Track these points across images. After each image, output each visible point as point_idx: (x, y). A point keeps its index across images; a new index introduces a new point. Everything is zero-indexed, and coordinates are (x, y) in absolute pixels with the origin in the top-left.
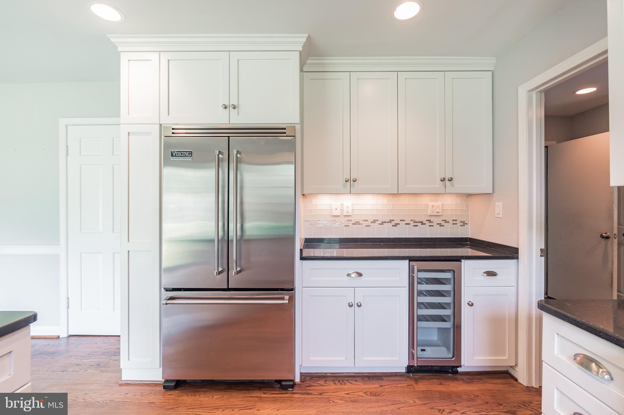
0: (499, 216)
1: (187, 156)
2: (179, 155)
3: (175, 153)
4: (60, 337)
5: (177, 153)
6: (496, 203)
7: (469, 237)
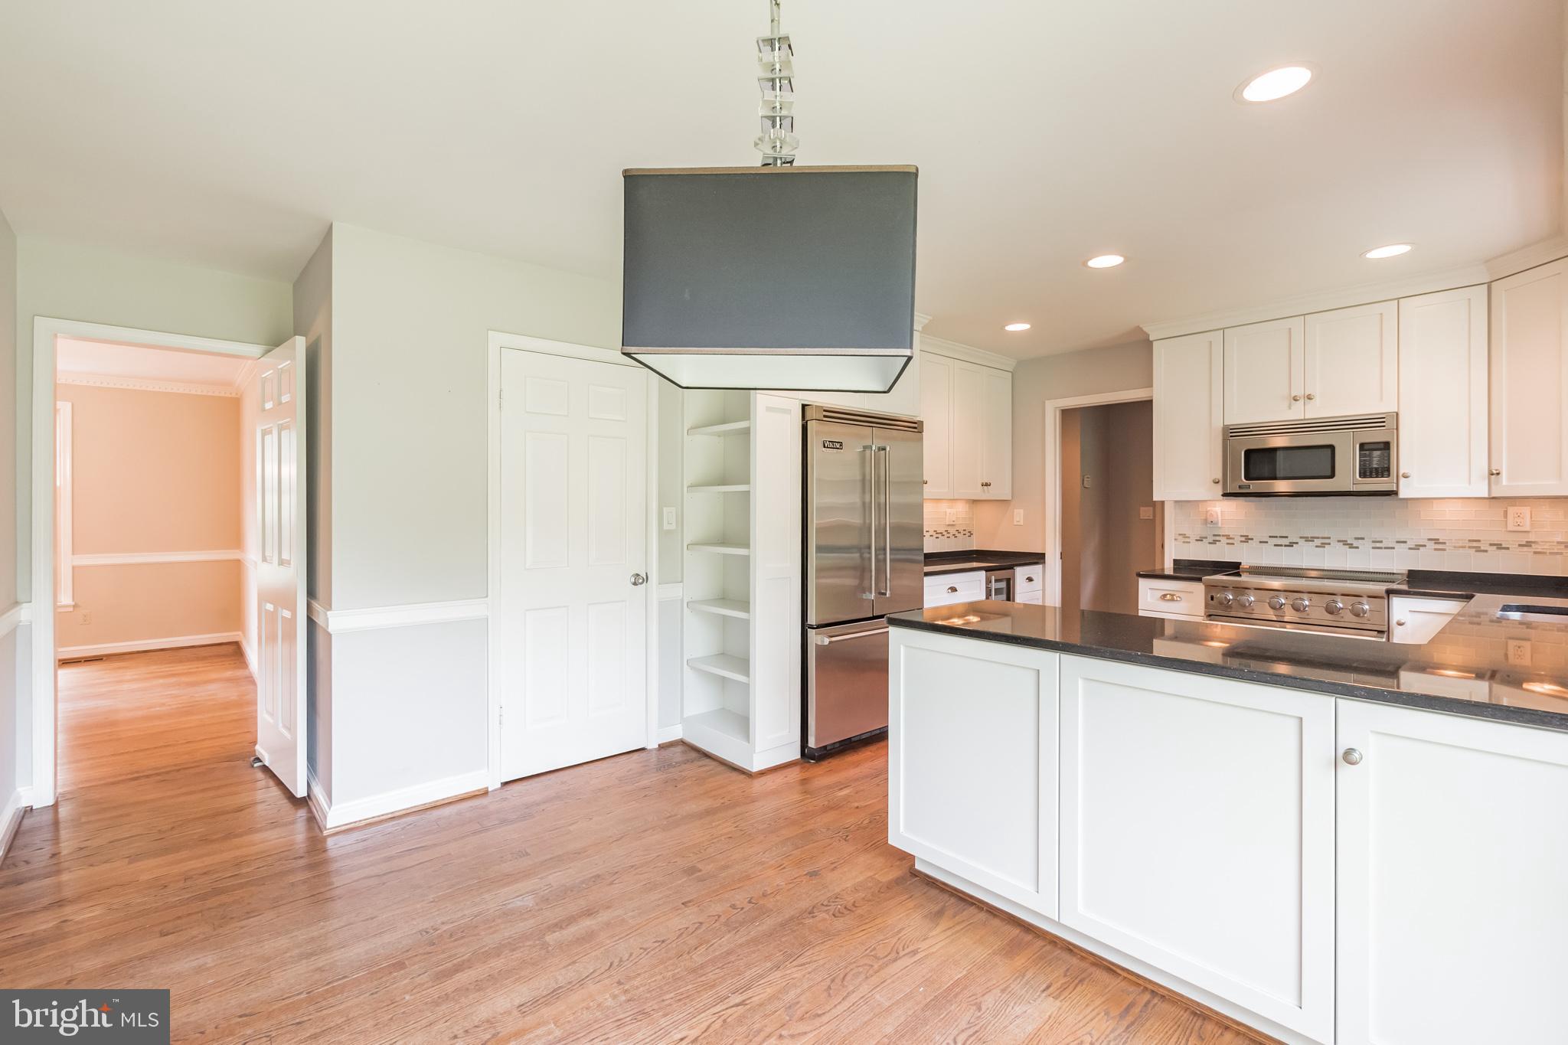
0: (1018, 523)
2: (831, 446)
3: (827, 443)
4: (490, 790)
5: (829, 443)
6: (1015, 510)
7: (975, 549)
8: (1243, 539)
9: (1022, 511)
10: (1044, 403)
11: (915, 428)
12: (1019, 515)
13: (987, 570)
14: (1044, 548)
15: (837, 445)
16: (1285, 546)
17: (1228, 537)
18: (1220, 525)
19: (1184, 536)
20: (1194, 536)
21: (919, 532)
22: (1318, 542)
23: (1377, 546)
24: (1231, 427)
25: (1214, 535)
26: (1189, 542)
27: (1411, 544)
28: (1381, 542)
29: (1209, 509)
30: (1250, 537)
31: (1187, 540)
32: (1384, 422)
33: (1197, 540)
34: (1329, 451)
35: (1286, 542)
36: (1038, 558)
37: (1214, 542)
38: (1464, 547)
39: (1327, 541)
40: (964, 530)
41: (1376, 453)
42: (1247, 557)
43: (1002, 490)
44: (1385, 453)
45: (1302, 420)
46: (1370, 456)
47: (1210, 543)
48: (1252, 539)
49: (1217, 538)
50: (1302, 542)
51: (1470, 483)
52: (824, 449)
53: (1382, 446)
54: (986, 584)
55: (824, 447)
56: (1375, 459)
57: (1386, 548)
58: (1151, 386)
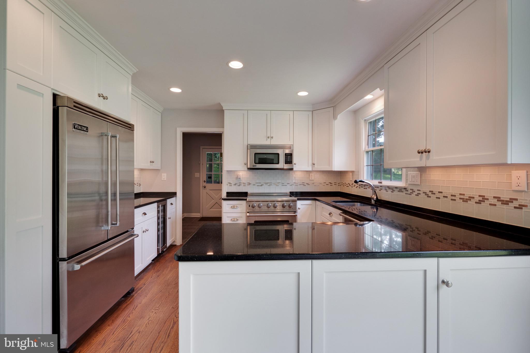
0: (165, 180)
1: (85, 131)
2: (79, 129)
3: (77, 126)
5: (78, 126)
6: (162, 174)
7: (142, 192)
8: (248, 184)
9: (165, 174)
10: (177, 128)
11: (130, 127)
12: (164, 176)
13: (157, 202)
14: (176, 191)
15: (83, 129)
16: (260, 186)
17: (244, 183)
18: (241, 179)
19: (230, 183)
20: (233, 184)
21: (133, 184)
22: (269, 184)
23: (283, 185)
24: (251, 145)
25: (240, 183)
26: (232, 186)
27: (290, 184)
28: (284, 184)
29: (238, 174)
30: (250, 183)
31: (231, 185)
32: (291, 147)
33: (234, 185)
34: (277, 155)
35: (260, 184)
36: (173, 195)
37: (239, 185)
38: (301, 185)
39: (271, 184)
40: (137, 183)
41: (289, 157)
42: (249, 190)
43: (157, 165)
44: (291, 156)
45: (270, 145)
46: (287, 157)
47: (238, 186)
48: (251, 184)
49: (241, 184)
50: (264, 184)
51: (308, 167)
52: (74, 129)
53: (290, 155)
54: (158, 209)
55: (75, 128)
56: (288, 158)
57: (285, 186)
58: (223, 127)
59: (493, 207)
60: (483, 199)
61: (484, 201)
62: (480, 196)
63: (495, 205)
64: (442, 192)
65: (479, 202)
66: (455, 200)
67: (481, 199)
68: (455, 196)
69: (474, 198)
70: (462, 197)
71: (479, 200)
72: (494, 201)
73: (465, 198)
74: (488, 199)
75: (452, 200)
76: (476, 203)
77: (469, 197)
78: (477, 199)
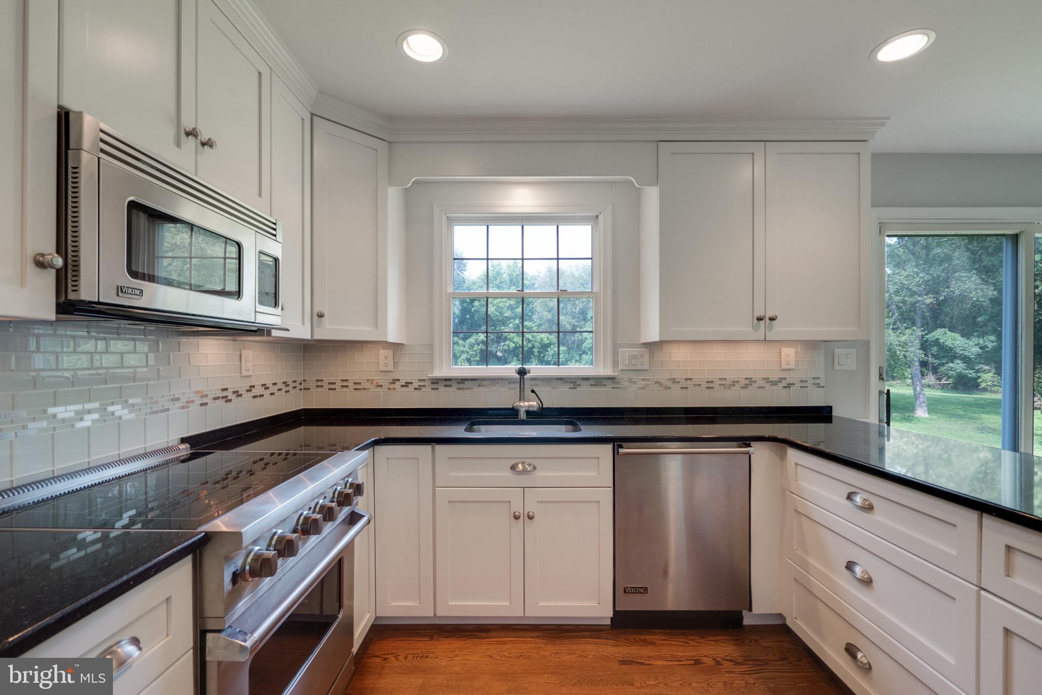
32: (275, 229)
41: (268, 271)
44: (275, 271)
46: (264, 273)
51: (303, 324)
53: (272, 263)
56: (267, 280)
59: (761, 390)
60: (750, 382)
61: (751, 385)
62: (746, 379)
63: (764, 387)
64: (691, 379)
65: (746, 387)
66: (712, 388)
67: (748, 382)
68: (713, 382)
69: (738, 382)
70: (723, 382)
71: (745, 385)
72: (763, 383)
73: (727, 383)
74: (755, 382)
75: (707, 388)
76: (742, 388)
77: (733, 382)
78: (743, 382)
